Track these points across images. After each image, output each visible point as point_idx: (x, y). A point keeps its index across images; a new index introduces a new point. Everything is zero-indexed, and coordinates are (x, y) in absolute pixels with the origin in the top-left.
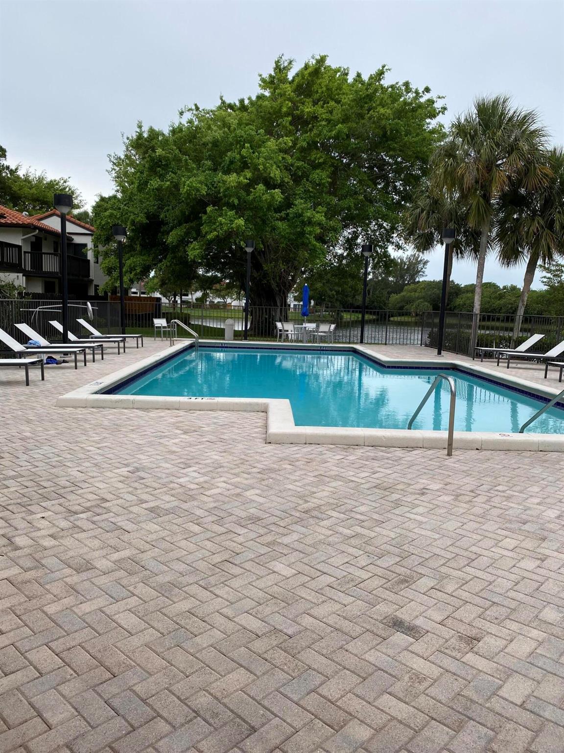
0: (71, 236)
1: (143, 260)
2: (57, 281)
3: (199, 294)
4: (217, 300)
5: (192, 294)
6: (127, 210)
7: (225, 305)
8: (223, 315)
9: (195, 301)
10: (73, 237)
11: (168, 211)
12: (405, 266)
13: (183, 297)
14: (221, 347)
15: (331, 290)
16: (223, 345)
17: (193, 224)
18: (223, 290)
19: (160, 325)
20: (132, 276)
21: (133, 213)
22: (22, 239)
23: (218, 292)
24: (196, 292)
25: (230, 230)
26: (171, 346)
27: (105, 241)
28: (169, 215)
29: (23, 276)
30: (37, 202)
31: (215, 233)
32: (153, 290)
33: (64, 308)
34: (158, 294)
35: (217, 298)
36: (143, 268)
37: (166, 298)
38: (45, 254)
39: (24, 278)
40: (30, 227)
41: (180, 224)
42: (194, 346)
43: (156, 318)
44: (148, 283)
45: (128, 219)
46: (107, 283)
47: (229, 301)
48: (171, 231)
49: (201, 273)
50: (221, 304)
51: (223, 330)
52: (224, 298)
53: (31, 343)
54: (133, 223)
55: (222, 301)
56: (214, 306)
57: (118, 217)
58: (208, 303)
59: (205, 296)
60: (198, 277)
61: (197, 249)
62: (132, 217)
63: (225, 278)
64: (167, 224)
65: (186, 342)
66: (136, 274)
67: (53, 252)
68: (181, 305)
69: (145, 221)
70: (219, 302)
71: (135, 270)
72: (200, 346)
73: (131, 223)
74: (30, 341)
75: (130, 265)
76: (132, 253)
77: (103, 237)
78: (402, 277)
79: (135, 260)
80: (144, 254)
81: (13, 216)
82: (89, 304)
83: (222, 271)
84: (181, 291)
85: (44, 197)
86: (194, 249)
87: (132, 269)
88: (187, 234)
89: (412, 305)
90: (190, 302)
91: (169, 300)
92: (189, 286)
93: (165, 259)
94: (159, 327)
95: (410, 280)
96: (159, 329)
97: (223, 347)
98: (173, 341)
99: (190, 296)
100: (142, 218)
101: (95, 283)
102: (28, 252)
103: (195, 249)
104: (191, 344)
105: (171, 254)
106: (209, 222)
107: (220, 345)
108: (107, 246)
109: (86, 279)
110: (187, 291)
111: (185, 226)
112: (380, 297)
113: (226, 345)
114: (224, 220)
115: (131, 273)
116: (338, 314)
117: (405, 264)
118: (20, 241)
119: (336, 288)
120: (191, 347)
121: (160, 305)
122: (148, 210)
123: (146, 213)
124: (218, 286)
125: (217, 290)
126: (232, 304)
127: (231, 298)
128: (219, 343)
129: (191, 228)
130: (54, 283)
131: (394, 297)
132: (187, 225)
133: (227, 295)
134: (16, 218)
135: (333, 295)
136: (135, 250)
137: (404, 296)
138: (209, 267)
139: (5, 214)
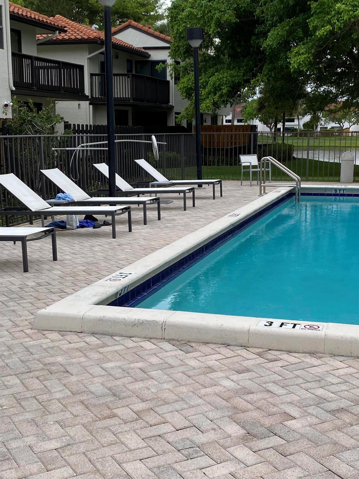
0: (148, 51)
1: (232, 76)
2: (130, 110)
3: (307, 118)
4: (331, 125)
5: (298, 119)
6: (210, 6)
7: (341, 131)
8: (337, 145)
9: (302, 128)
10: (150, 52)
11: (265, 5)
13: (286, 123)
14: (334, 195)
16: (338, 192)
17: (300, 18)
18: (339, 110)
19: (249, 164)
20: (216, 98)
21: (219, 10)
22: (89, 59)
23: (332, 115)
24: (303, 116)
25: (352, 20)
26: (261, 195)
27: (185, 53)
28: (267, 9)
29: (90, 104)
30: (116, 16)
31: (329, 27)
32: (252, 116)
33: (111, 145)
34: (257, 121)
35: (331, 123)
36: (230, 87)
37: (268, 126)
38: (115, 75)
39: (91, 106)
40: (96, 42)
41: (281, 20)
42: (294, 194)
43: (244, 153)
44: (245, 108)
45: (212, 18)
46: (187, 108)
47: (346, 125)
48: (269, 31)
49: (309, 90)
50: (336, 130)
51: (338, 166)
52: (340, 121)
53: (60, 198)
54: (219, 24)
55: (338, 125)
56: (326, 133)
57: (199, 16)
58: (319, 129)
59: (315, 119)
60: (305, 95)
61: (303, 54)
62: (217, 15)
63: (342, 94)
64: (263, 22)
65: (283, 189)
66: (221, 96)
67: (126, 72)
68: (284, 134)
69: (234, 20)
70: (333, 128)
71: (221, 89)
72: (302, 194)
73: (216, 24)
74: (59, 195)
75: (214, 84)
76: (219, 67)
77: (181, 48)
79: (221, 76)
80: (234, 68)
81: (78, 31)
82: (154, 137)
83: (338, 86)
84: (284, 115)
85: (123, 9)
86: (298, 54)
87: (216, 89)
88: (290, 32)
90: (296, 130)
91: (270, 127)
92: (294, 107)
93: (261, 73)
94: (248, 167)
96: (247, 170)
97: (337, 195)
98: (264, 187)
99: (296, 122)
100: (229, 16)
101: (176, 110)
102: (95, 75)
103: (300, 55)
104: (290, 191)
105: (269, 64)
106: (320, 12)
107: (334, 192)
108: (187, 60)
109: (164, 105)
110: (291, 115)
111: (287, 23)
113: (342, 192)
114: (343, 6)
115: (215, 94)
118: (86, 61)
120: (290, 195)
121: (256, 135)
122: (238, 5)
123: (235, 9)
124: (332, 106)
125: (331, 111)
126: (351, 130)
127: (350, 122)
128: (332, 189)
129: (296, 24)
130: (127, 112)
132: (292, 21)
133: (344, 117)
134: (81, 32)
136: (222, 62)
138: (320, 80)
139: (65, 27)
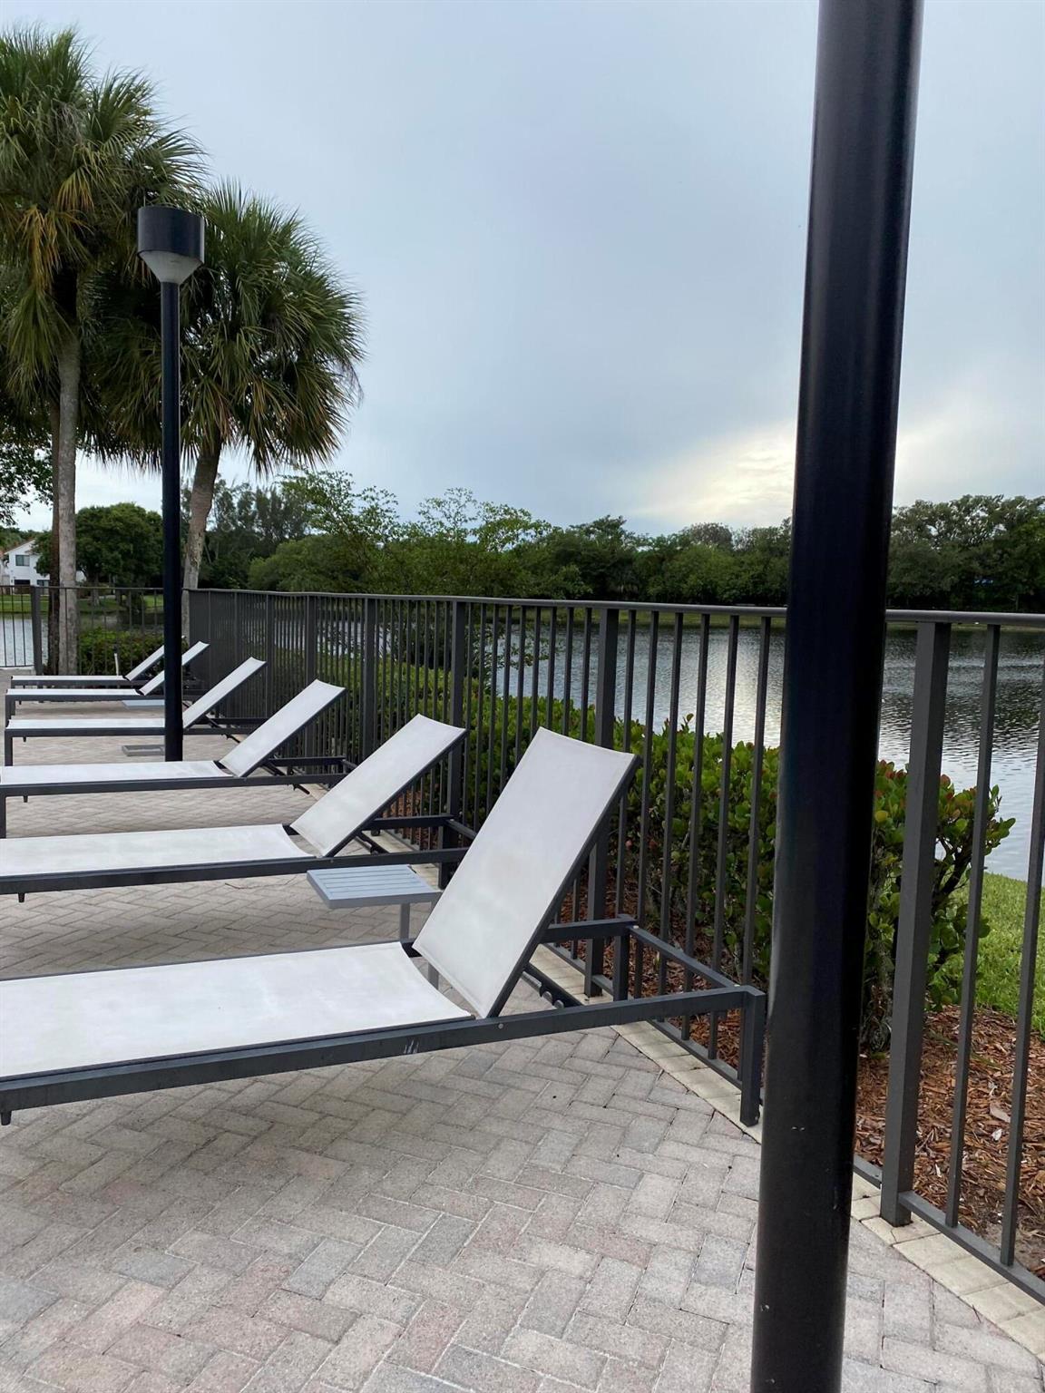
12: (280, 506)
15: (111, 550)
78: (278, 527)
89: (293, 579)
95: (293, 532)
112: (236, 565)
116: (134, 598)
117: (280, 502)
119: (123, 546)
131: (258, 566)
135: (117, 560)
137: (275, 562)
